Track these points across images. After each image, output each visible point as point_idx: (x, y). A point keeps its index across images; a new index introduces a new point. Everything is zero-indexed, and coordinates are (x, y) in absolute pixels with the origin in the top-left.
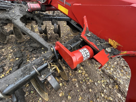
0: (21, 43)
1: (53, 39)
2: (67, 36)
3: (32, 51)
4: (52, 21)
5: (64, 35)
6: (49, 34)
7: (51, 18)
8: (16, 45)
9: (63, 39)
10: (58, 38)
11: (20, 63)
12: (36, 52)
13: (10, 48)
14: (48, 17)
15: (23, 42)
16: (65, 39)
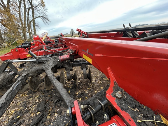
0: (49, 91)
1: (83, 85)
2: (101, 81)
3: (57, 102)
4: (81, 66)
5: (97, 79)
6: (79, 79)
7: (81, 64)
8: (43, 94)
9: (96, 85)
10: (89, 84)
11: (38, 121)
12: (60, 104)
13: (37, 97)
14: (77, 63)
15: (51, 90)
16: (98, 84)
